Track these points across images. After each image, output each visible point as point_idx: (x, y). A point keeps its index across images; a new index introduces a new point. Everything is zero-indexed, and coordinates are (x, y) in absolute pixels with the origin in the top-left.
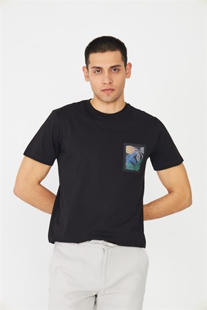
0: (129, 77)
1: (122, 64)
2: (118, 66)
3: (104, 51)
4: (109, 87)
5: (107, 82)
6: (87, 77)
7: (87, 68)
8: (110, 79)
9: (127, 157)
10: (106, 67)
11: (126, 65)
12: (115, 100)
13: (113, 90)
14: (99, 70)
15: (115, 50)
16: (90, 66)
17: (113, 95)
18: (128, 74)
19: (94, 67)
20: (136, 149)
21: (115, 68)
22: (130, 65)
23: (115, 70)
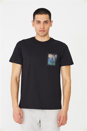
0: (51, 26)
1: (49, 20)
2: (47, 21)
3: (42, 14)
4: (43, 30)
5: (42, 27)
6: (33, 25)
7: (34, 21)
8: (44, 26)
9: (49, 59)
10: (42, 21)
11: (50, 21)
12: (45, 35)
13: (45, 31)
14: (39, 22)
15: (46, 14)
16: (35, 20)
17: (44, 33)
18: (51, 25)
19: (37, 21)
20: (53, 56)
21: (46, 22)
22: (52, 21)
23: (46, 23)
